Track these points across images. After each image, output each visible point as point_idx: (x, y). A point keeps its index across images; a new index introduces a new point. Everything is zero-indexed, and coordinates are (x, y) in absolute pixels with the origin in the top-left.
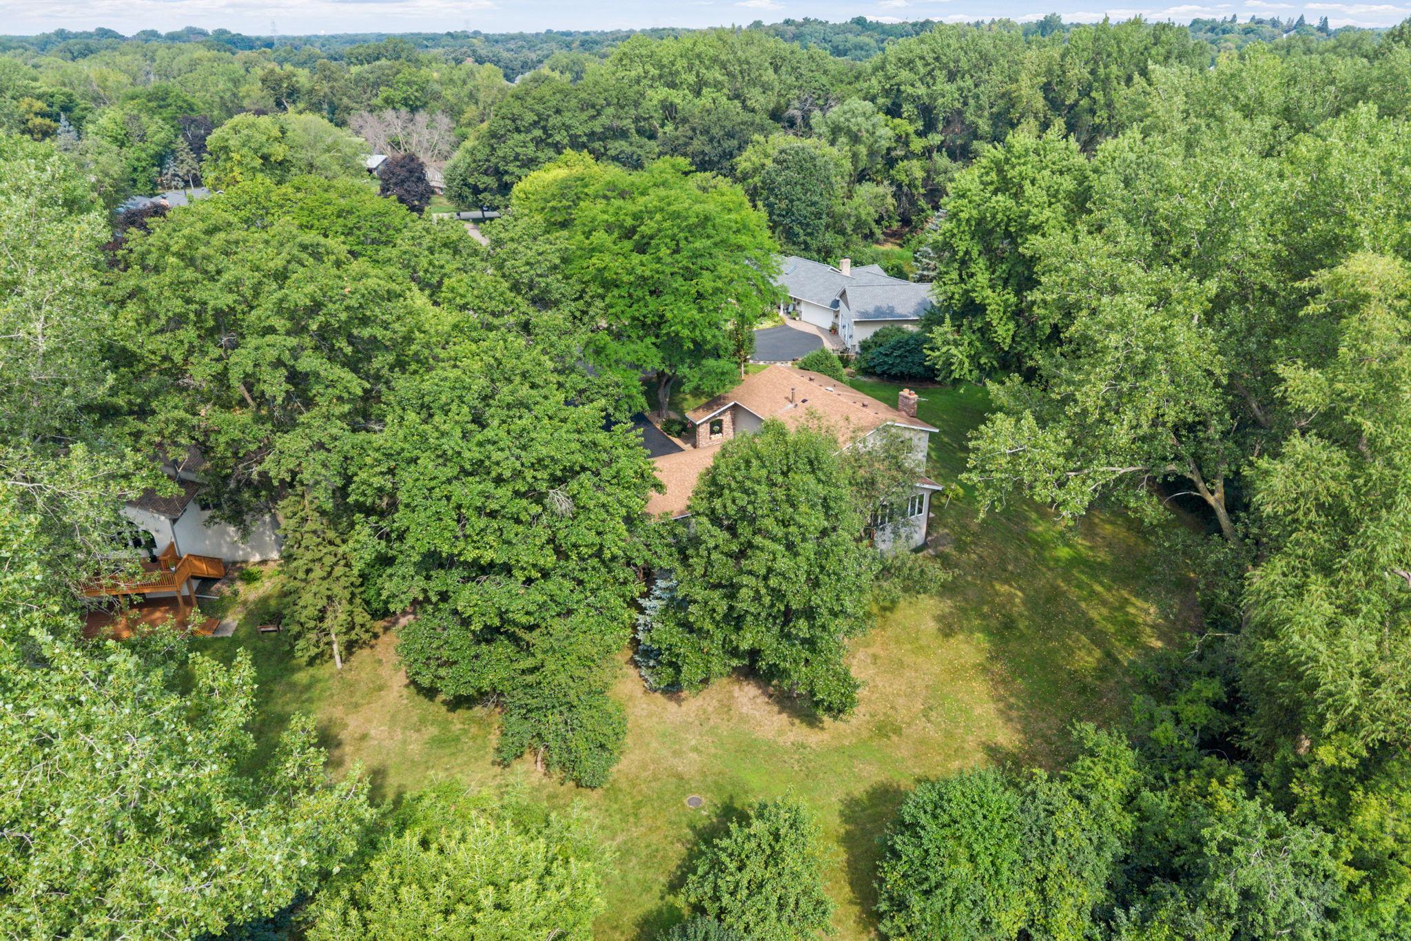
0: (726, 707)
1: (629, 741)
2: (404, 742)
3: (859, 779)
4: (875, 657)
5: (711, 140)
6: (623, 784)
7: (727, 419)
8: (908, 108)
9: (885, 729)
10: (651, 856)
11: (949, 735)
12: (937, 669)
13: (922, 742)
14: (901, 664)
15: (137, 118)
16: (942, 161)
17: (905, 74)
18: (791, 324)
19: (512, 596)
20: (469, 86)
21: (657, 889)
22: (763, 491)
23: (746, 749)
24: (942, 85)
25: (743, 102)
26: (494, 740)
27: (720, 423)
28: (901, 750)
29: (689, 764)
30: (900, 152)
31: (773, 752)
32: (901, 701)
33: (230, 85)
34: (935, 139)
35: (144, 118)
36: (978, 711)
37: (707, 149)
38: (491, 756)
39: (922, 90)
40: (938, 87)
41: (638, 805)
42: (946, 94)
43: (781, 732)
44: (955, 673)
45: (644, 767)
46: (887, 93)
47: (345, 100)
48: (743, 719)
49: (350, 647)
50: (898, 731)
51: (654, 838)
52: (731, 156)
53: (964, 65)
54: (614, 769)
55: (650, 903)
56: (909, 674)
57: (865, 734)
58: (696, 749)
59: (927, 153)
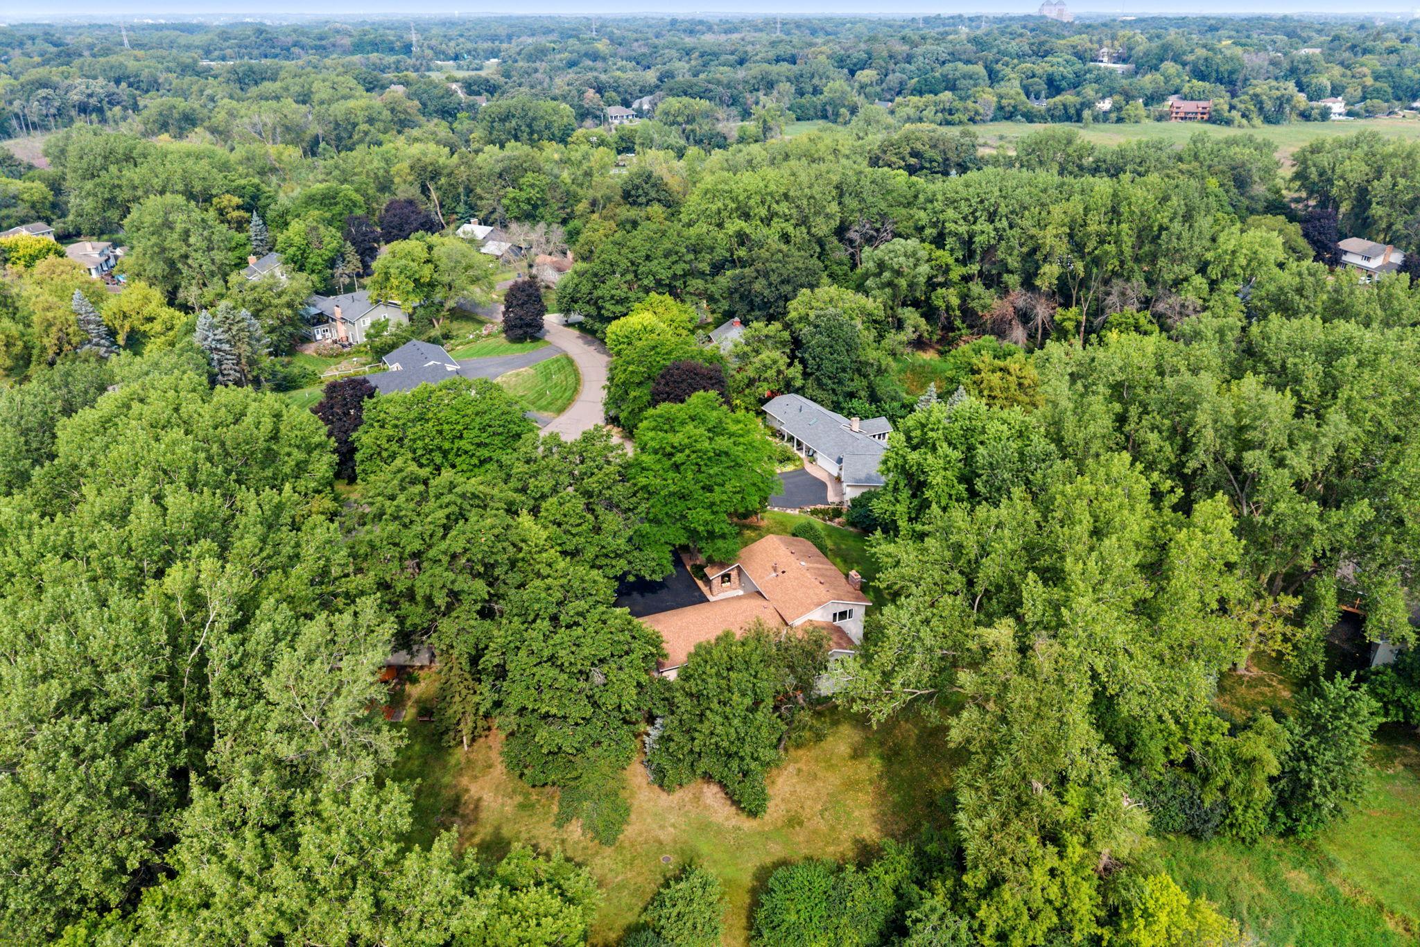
0: (697, 798)
1: (633, 816)
2: (503, 805)
3: (768, 853)
4: (799, 770)
5: (770, 284)
6: (627, 844)
7: (734, 574)
8: (950, 242)
9: (794, 821)
10: (637, 890)
11: (833, 828)
12: (838, 782)
13: (815, 832)
14: (815, 777)
15: (316, 229)
16: (976, 288)
17: (950, 213)
18: (809, 468)
19: (565, 737)
20: (585, 167)
21: (637, 910)
22: (712, 681)
23: (704, 827)
24: (982, 225)
25: (809, 228)
26: (555, 809)
27: (728, 576)
28: (800, 836)
29: (667, 835)
30: (941, 279)
31: (720, 831)
32: (809, 803)
33: (383, 164)
34: (974, 268)
35: (322, 229)
36: (857, 813)
37: (766, 293)
38: (552, 819)
39: (963, 229)
40: (977, 228)
41: (633, 859)
42: (984, 231)
43: (727, 819)
44: (851, 785)
45: (640, 834)
46: (934, 225)
47: (479, 190)
48: (706, 807)
49: (473, 740)
50: (801, 824)
51: (640, 879)
52: (787, 299)
53: (1003, 210)
54: (621, 837)
55: (631, 918)
56: (819, 784)
57: (779, 824)
58: (673, 826)
59: (966, 279)
